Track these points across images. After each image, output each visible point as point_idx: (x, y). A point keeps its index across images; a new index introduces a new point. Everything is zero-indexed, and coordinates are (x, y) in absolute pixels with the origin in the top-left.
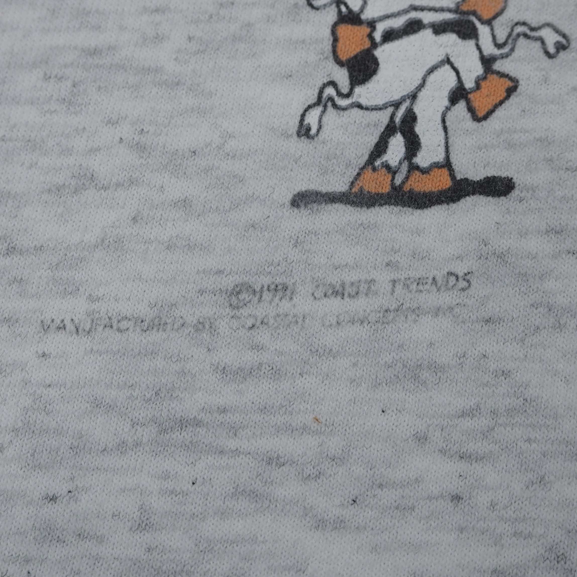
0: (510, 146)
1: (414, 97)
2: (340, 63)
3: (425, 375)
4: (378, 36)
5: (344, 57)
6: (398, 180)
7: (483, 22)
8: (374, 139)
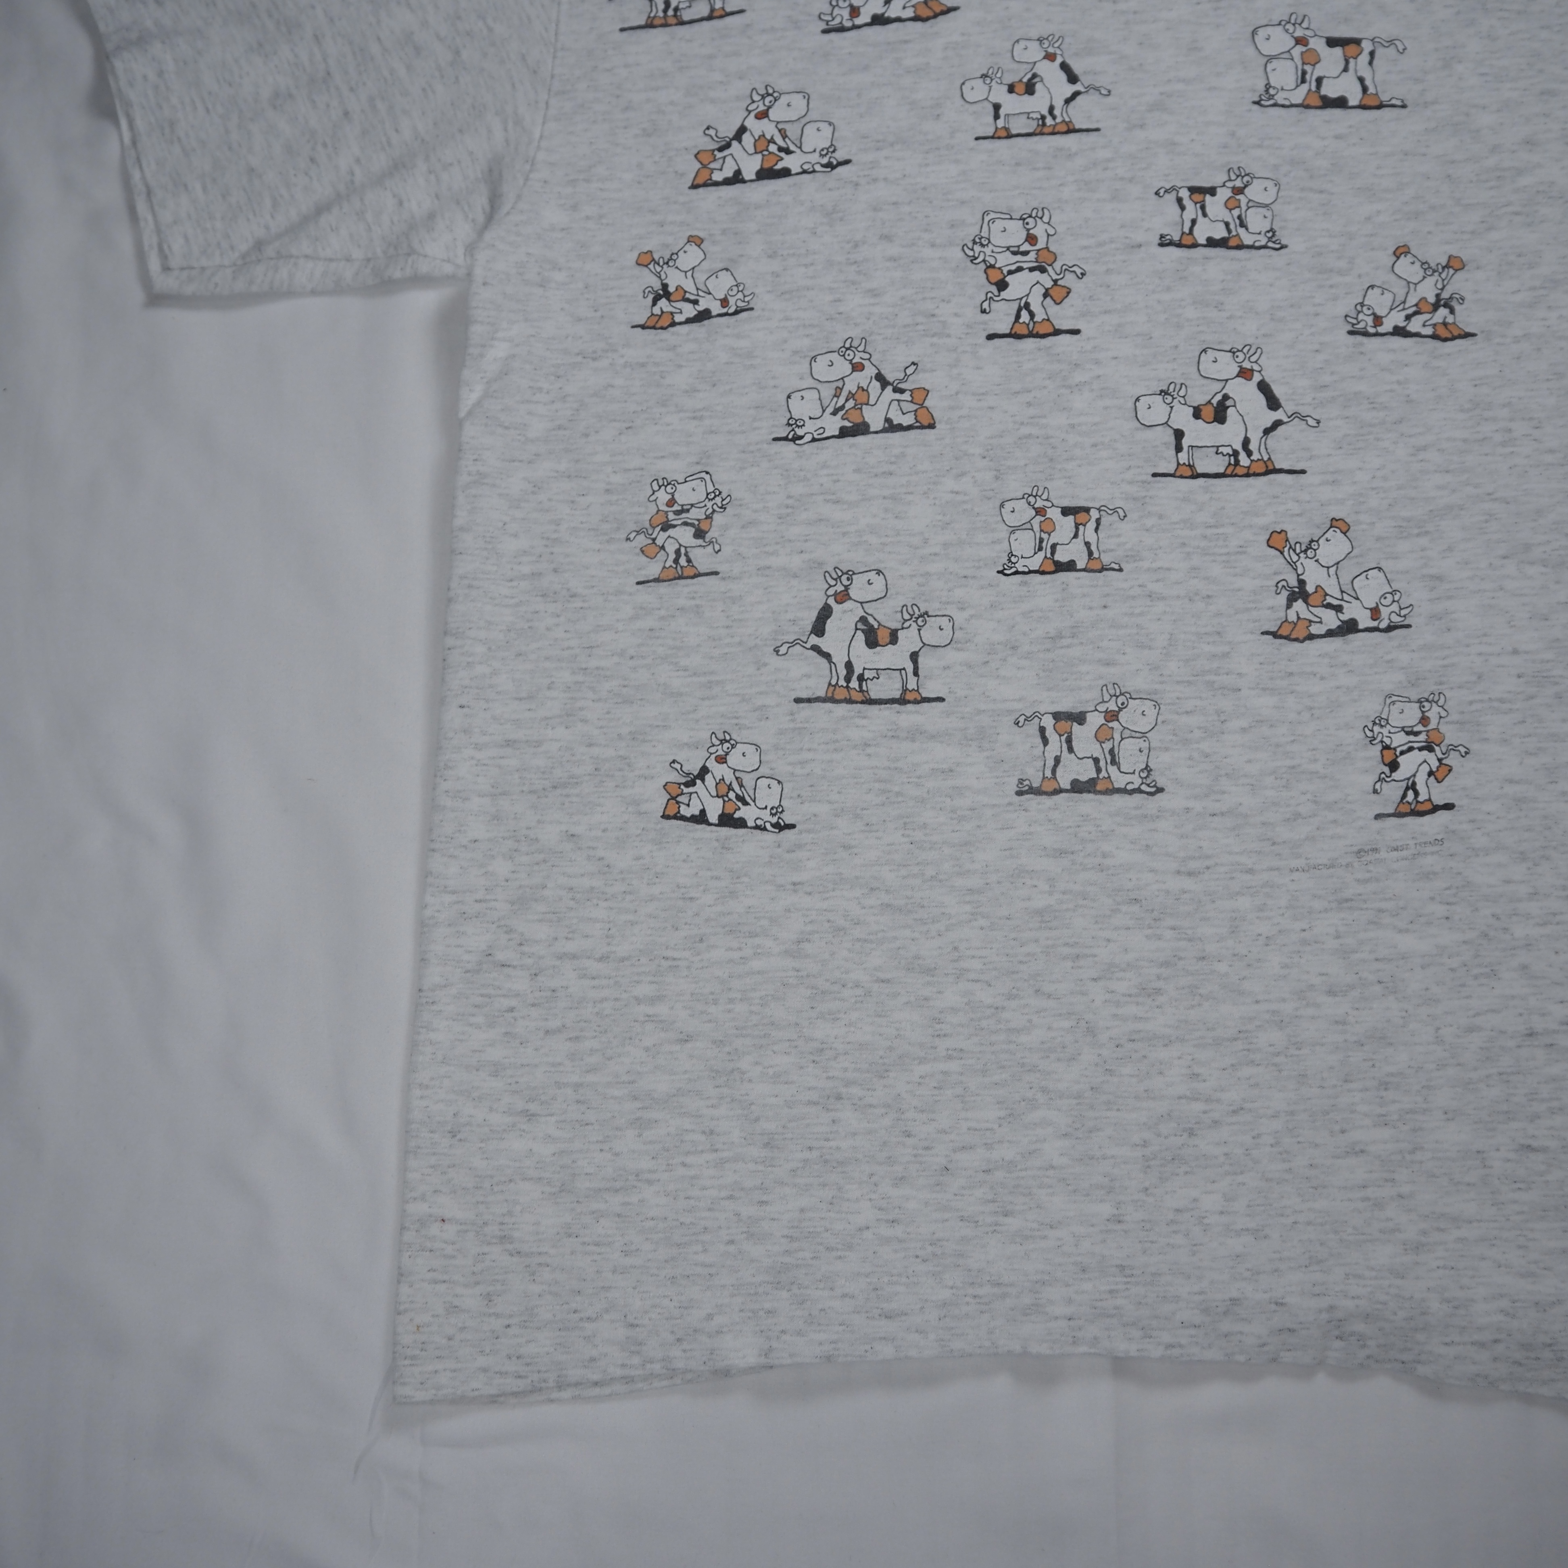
0: (1452, 791)
1: (1414, 775)
2: (1386, 765)
3: (1431, 876)
4: (1398, 753)
5: (1386, 763)
6: (1413, 807)
7: (1437, 745)
8: (1402, 793)
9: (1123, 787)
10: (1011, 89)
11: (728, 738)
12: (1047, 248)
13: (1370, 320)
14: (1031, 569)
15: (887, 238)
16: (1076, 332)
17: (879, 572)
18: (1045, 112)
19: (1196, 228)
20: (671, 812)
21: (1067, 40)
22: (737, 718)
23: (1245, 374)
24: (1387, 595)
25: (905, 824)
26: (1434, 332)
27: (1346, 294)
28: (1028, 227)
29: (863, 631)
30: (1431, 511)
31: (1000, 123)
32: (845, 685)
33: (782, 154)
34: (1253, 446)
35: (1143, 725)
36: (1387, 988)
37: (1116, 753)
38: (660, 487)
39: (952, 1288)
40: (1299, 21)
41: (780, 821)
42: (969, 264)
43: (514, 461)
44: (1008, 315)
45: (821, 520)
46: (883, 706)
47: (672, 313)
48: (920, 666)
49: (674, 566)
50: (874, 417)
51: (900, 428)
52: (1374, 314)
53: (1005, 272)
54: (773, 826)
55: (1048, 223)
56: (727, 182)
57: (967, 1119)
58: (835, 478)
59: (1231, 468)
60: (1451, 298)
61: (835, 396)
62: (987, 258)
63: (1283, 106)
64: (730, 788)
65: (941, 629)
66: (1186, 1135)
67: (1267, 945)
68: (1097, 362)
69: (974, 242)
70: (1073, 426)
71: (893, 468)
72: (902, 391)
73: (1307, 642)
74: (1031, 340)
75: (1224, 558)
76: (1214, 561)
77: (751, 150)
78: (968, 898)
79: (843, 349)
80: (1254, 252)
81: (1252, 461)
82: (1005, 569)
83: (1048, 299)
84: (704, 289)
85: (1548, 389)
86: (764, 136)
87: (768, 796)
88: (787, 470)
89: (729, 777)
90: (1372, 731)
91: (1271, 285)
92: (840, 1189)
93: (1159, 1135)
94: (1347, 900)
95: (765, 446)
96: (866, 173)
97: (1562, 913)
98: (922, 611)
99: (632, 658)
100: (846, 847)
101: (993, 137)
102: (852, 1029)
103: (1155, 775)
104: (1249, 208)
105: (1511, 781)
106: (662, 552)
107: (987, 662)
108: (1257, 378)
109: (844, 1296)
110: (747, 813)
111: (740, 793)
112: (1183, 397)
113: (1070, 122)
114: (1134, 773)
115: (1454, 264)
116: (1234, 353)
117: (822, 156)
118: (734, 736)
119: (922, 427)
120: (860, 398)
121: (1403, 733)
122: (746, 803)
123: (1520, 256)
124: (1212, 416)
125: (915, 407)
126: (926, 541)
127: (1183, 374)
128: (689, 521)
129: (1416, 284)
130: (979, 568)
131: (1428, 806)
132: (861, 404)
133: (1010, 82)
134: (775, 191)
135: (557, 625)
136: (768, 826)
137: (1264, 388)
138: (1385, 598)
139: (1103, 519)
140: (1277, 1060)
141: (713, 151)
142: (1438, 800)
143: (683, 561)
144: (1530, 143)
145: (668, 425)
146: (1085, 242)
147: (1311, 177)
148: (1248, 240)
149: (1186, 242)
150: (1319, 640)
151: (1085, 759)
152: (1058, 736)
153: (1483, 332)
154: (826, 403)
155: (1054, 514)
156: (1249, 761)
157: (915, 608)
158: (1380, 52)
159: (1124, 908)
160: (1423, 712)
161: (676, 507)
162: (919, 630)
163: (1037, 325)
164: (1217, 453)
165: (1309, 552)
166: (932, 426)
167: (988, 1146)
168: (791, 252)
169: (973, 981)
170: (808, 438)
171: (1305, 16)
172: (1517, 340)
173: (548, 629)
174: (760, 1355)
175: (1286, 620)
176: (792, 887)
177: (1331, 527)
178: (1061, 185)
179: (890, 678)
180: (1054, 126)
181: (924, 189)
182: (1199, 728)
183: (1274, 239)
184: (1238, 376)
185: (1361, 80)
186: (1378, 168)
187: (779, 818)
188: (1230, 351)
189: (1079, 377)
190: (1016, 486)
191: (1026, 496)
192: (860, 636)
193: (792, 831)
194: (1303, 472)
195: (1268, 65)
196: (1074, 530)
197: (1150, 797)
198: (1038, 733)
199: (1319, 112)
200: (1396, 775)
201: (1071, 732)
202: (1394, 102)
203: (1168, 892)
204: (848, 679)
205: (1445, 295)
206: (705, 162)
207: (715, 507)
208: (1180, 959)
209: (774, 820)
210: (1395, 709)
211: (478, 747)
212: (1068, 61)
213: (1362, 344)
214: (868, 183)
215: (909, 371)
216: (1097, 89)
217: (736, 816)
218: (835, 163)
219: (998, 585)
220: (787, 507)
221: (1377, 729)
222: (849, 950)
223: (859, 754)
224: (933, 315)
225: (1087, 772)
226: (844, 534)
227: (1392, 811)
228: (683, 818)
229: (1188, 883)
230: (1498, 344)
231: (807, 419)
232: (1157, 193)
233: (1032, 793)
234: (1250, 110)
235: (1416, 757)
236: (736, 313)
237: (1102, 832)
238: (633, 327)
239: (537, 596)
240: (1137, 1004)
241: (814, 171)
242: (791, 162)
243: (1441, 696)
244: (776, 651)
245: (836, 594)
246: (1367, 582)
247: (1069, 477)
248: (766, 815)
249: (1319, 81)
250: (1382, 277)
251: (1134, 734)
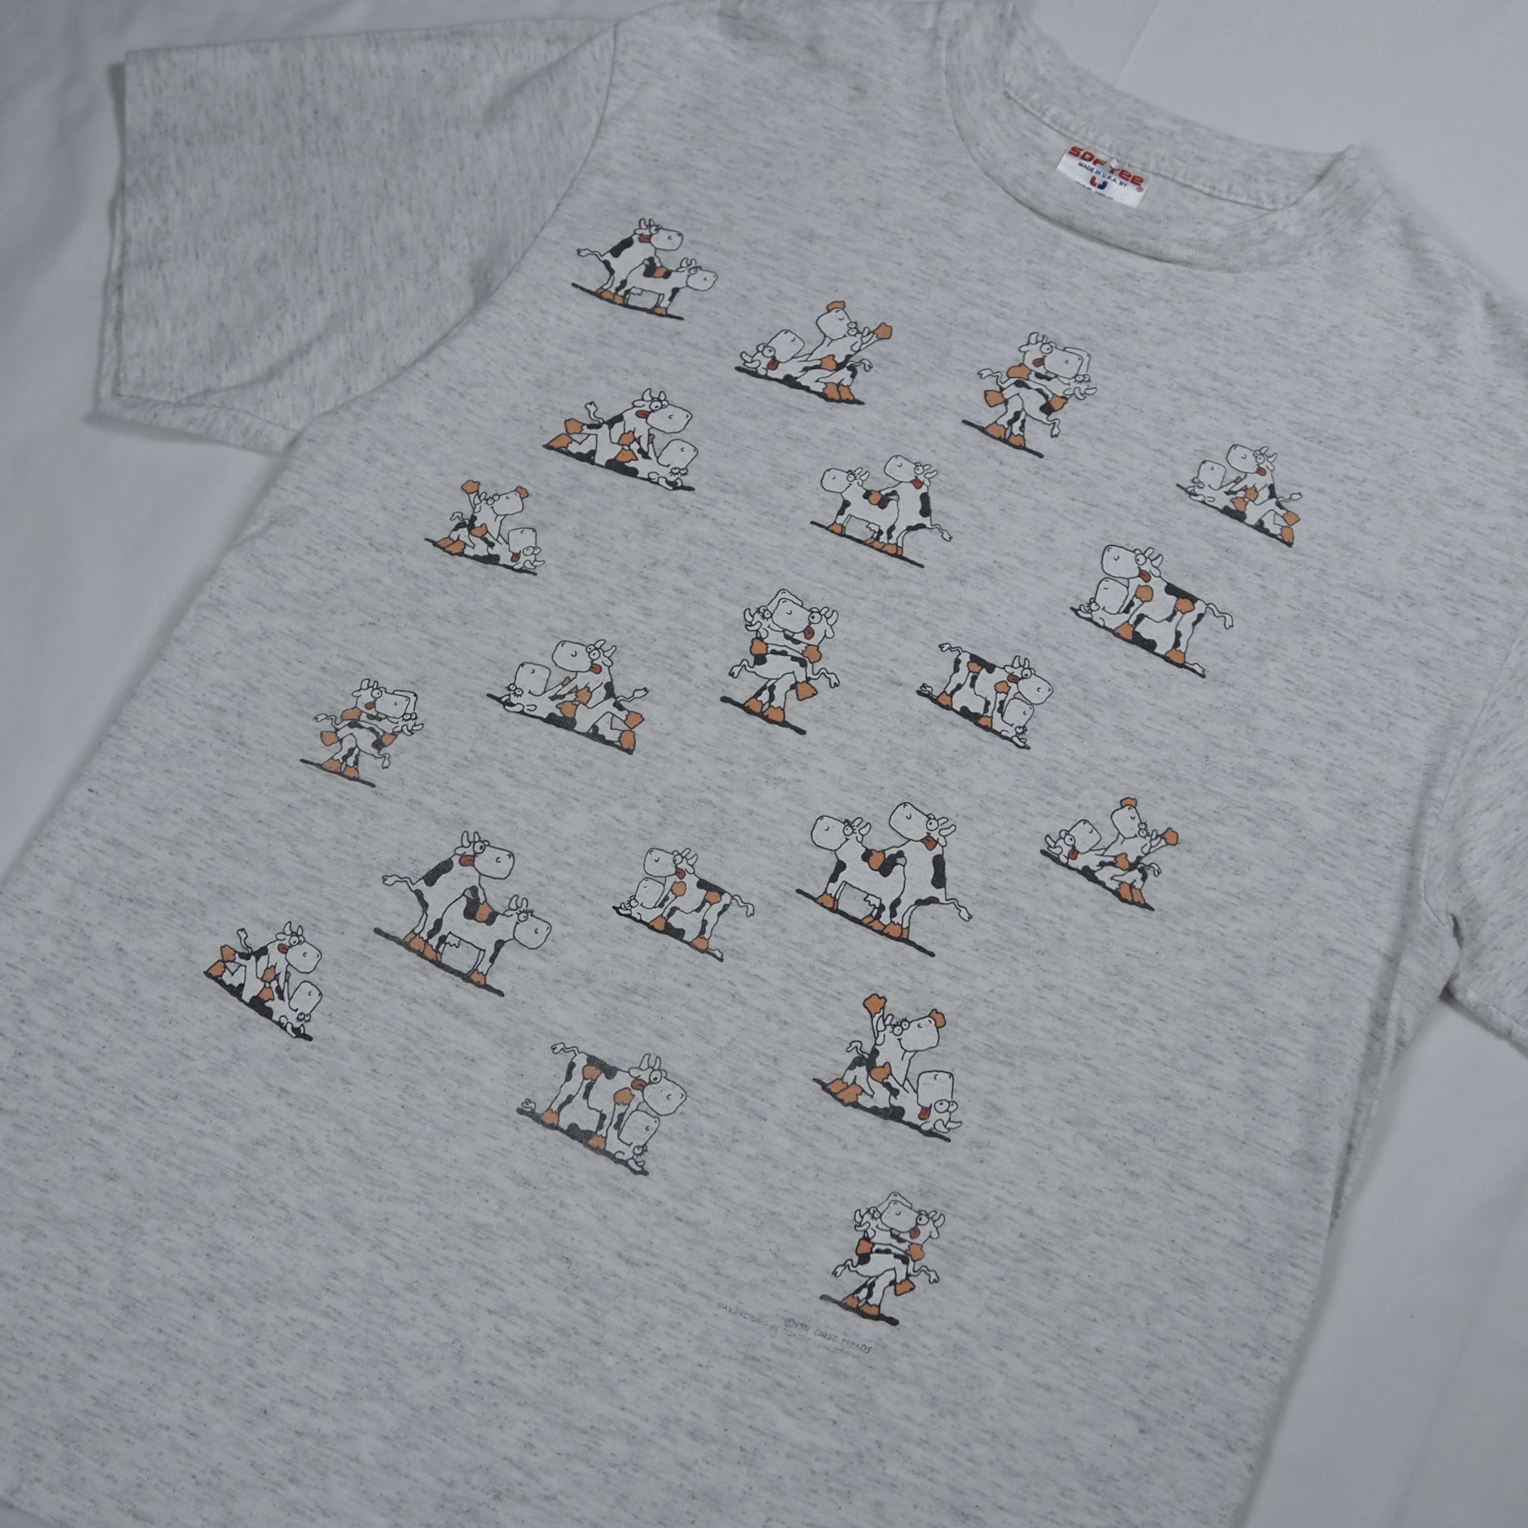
0: (903, 1309)
2: (857, 1254)
3: (841, 1376)
4: (874, 1250)
5: (859, 1252)
6: (860, 1305)
7: (913, 1260)
8: (857, 1287)
9: (613, 1152)
10: (867, 495)
11: (300, 933)
12: (818, 647)
13: (1067, 850)
14: (643, 919)
15: (686, 571)
16: (801, 732)
17: (511, 855)
18: (885, 529)
19: (957, 693)
20: (214, 973)
21: (940, 476)
22: (317, 920)
23: (929, 842)
24: (944, 1103)
25: (407, 1086)
26: (1117, 889)
27: (1059, 816)
28: (811, 620)
29: (468, 899)
30: (1026, 1047)
31: (841, 520)
32: (425, 938)
33: (639, 456)
34: (900, 910)
35: (662, 1107)
36: (746, 1457)
37: (625, 1119)
38: (368, 687)
39: (205, 1520)
40: (1152, 557)
41: (302, 1028)
42: (743, 627)
43: (258, 603)
44: (751, 687)
45: (487, 785)
46: (447, 974)
47: (465, 544)
48: (499, 955)
49: (341, 761)
50: (584, 719)
51: (602, 739)
52: (1074, 847)
53: (769, 650)
54: (294, 1029)
55: (831, 626)
56: (579, 457)
57: (309, 1377)
58: (521, 754)
59: (871, 919)
60: (1150, 866)
61: (562, 684)
62: (761, 630)
63: (1096, 624)
64: (276, 977)
65: (536, 932)
66: (491, 1495)
67: (660, 1361)
68: (805, 767)
69: (758, 611)
70: (751, 812)
71: (575, 770)
72: (621, 708)
73: (850, 1108)
74: (759, 719)
75: (818, 995)
76: (808, 994)
77: (615, 439)
78: (423, 1181)
79: (592, 647)
80: (998, 738)
81: (892, 922)
82: (621, 907)
83: (794, 691)
84: (505, 537)
85: (1191, 991)
86: (633, 432)
87: (304, 1001)
88: (484, 727)
89: (281, 968)
90: (862, 1217)
91: (996, 776)
92: (164, 1381)
93: (468, 1483)
94: (753, 1358)
95: (478, 697)
96: (700, 506)
97: (939, 1472)
98: (529, 908)
99: (260, 822)
100: (345, 1081)
101: (827, 528)
102: (257, 1244)
103: (647, 1157)
104: (1015, 698)
105: (960, 1327)
106: (338, 744)
107: (559, 982)
108: (938, 850)
109: (109, 1476)
110: (278, 1007)
111: (282, 986)
112: (863, 836)
113: (902, 548)
114: (630, 1145)
115: (1169, 838)
116: (930, 819)
117: (672, 473)
118: (305, 934)
119: (621, 748)
120: (582, 696)
121: (889, 1233)
122: (281, 998)
123: (1231, 858)
124: (879, 864)
125: (625, 728)
126: (567, 849)
127: (874, 815)
128: (376, 729)
129: (1125, 838)
130: (599, 895)
131: (874, 1312)
132: (580, 702)
133: (869, 489)
134: (614, 484)
135: (214, 762)
136: (289, 1027)
137: (939, 863)
138: (941, 1104)
139: (731, 907)
140: (610, 1470)
141: (584, 424)
142: (886, 1311)
143: (351, 761)
144: (1296, 762)
145: (406, 638)
146: (854, 658)
147: (1085, 698)
148: (998, 725)
149: (943, 702)
150: (861, 1111)
151: (594, 1111)
152: (582, 1078)
153: (1160, 910)
154: (550, 686)
155: (691, 881)
156: (738, 1188)
157: (525, 902)
158: (1209, 617)
159: (553, 1261)
160: (917, 1224)
161: (372, 712)
162: (517, 923)
163: (771, 709)
164: (865, 899)
165: (896, 1029)
166: (630, 752)
167: (313, 1411)
168: (598, 542)
169: (385, 1257)
170: (518, 708)
171: (1160, 555)
172: (1187, 933)
173: (204, 761)
174: (7, 1491)
175: (842, 1079)
176: (279, 1092)
177: (929, 1016)
178: (861, 598)
179: (468, 952)
180: (885, 545)
181: (742, 544)
182: (711, 1135)
183: (1021, 737)
184: (921, 841)
185: (1178, 634)
186: (1150, 719)
187: (302, 1025)
188: (927, 816)
189: (781, 772)
190: (672, 840)
191: (676, 853)
192: (463, 902)
193: (307, 1043)
194: (932, 955)
195: (1104, 582)
196: (700, 904)
197: (632, 1175)
198: (566, 1066)
199: (1125, 644)
200: (861, 1269)
201: (595, 1081)
202: (1196, 667)
203: (600, 1267)
204: (431, 935)
205: (1146, 861)
206: (570, 431)
207: (405, 727)
208: (577, 1333)
209: (297, 1025)
210: (894, 1208)
211: (87, 832)
212: (930, 495)
213: (1048, 867)
214: (697, 516)
215: (637, 694)
216: (941, 531)
217: (267, 1004)
218: (679, 484)
219: (607, 919)
220: (466, 759)
221: (867, 1217)
222: (295, 1173)
223: (402, 1005)
224: (686, 656)
225: (589, 1123)
226: (501, 807)
227: (839, 1299)
228: (222, 983)
229: (622, 1269)
230: (1169, 928)
231: (526, 692)
232: (941, 647)
233: (531, 1117)
234: (1065, 614)
235: (888, 1261)
236: (520, 571)
237: (571, 1182)
238: (427, 540)
239: (211, 728)
240: (516, 1354)
241: (657, 483)
242: (643, 466)
243: (942, 1218)
244: (384, 879)
245: (463, 855)
246: (932, 1081)
247: (722, 856)
248: (292, 1017)
249: (1141, 617)
250: (1099, 817)
251: (649, 1111)
